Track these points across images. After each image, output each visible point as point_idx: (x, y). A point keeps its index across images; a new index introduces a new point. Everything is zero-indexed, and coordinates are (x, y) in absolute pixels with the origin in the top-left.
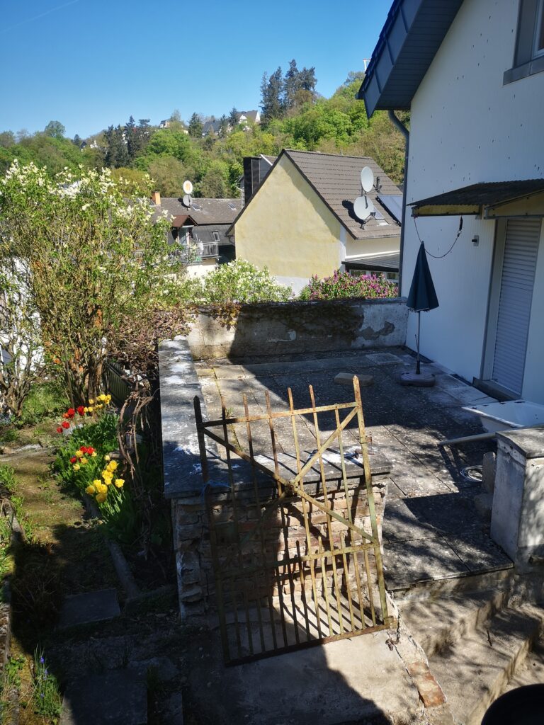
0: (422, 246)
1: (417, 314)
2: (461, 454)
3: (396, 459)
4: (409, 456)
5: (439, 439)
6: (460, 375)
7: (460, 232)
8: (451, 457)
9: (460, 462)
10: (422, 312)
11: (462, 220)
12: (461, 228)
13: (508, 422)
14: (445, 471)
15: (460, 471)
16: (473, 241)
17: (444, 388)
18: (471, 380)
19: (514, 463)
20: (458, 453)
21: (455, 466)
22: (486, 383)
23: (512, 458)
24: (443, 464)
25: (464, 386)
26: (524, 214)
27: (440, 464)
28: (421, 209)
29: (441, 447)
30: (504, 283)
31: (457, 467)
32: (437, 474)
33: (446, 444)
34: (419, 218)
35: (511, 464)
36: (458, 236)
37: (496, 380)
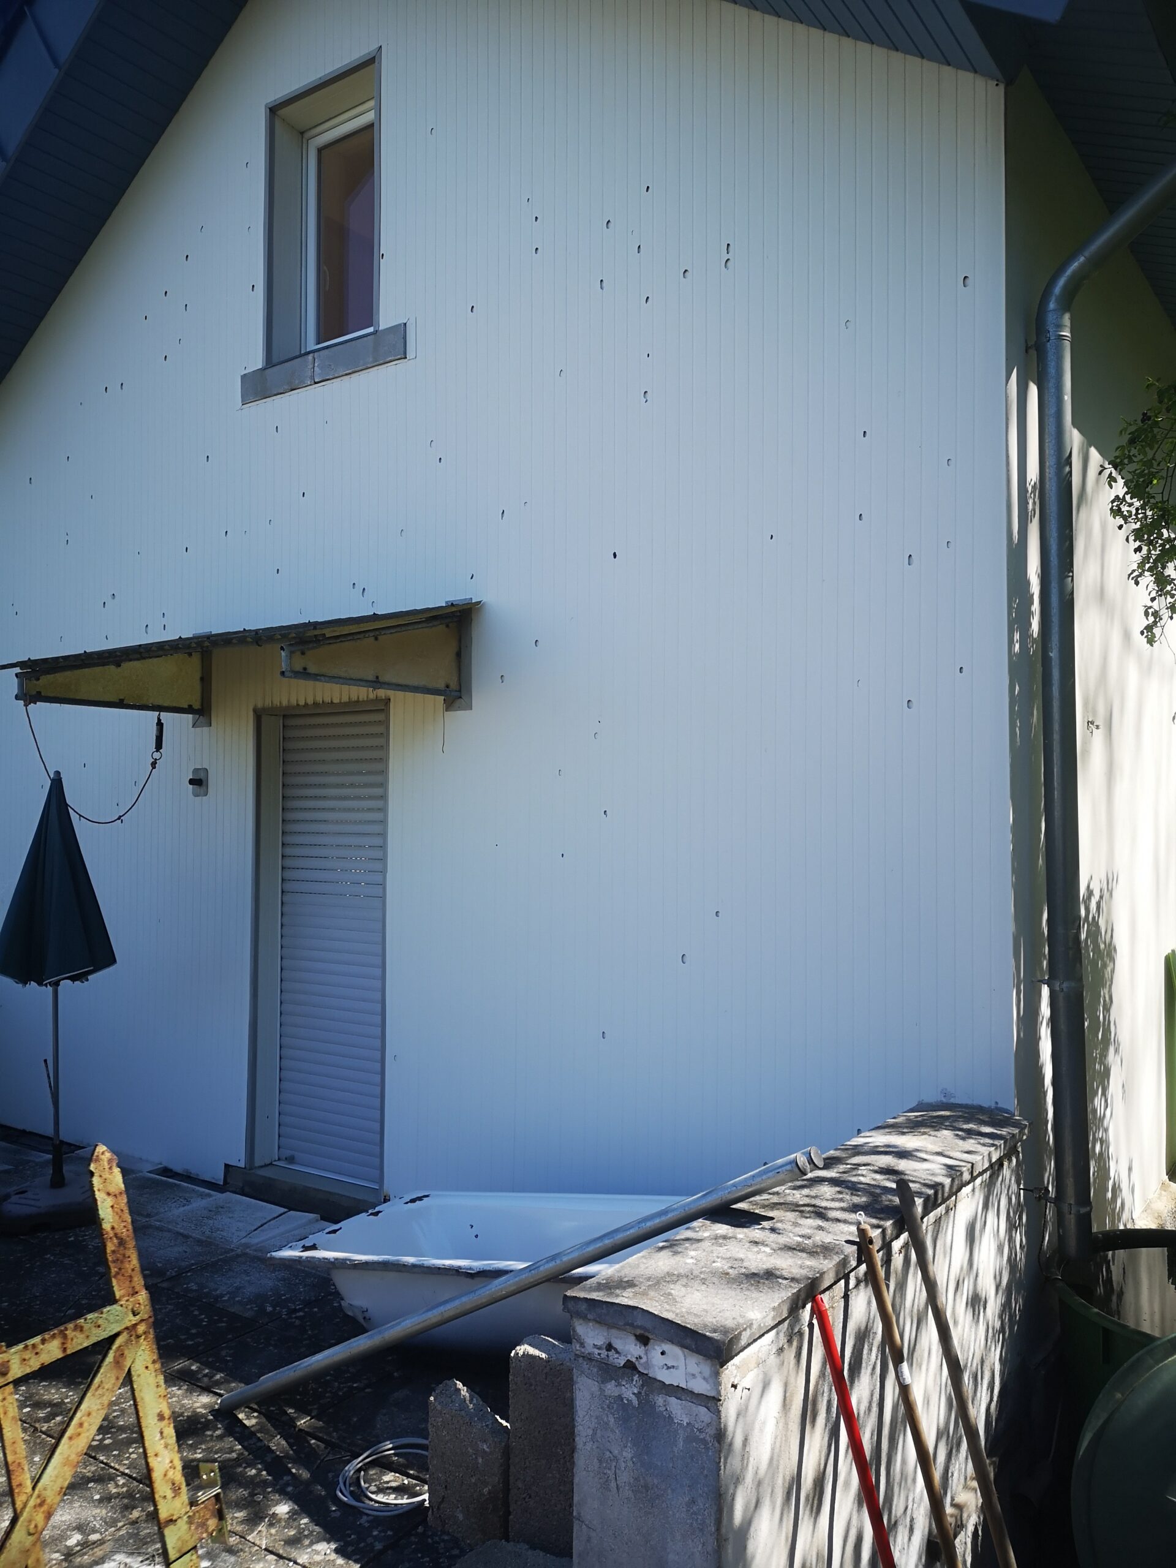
0: (57, 784)
1: (50, 989)
2: (302, 1422)
3: (80, 1528)
4: (130, 1495)
5: (207, 1390)
6: (178, 1168)
7: (157, 755)
8: (278, 1444)
9: (313, 1450)
10: (66, 984)
11: (160, 724)
12: (159, 746)
13: (448, 1262)
14: (283, 1509)
15: (332, 1487)
16: (192, 782)
17: (149, 1216)
18: (219, 1176)
19: (660, 1400)
20: (292, 1421)
21: (305, 1474)
22: (267, 1173)
23: (650, 1383)
24: (265, 1484)
25: (202, 1196)
26: (371, 678)
27: (253, 1484)
28: (45, 680)
29: (225, 1415)
30: (288, 886)
31: (315, 1478)
32: (262, 1535)
33: (244, 1403)
34: (40, 708)
35: (646, 1406)
36: (154, 765)
37: (291, 1160)
